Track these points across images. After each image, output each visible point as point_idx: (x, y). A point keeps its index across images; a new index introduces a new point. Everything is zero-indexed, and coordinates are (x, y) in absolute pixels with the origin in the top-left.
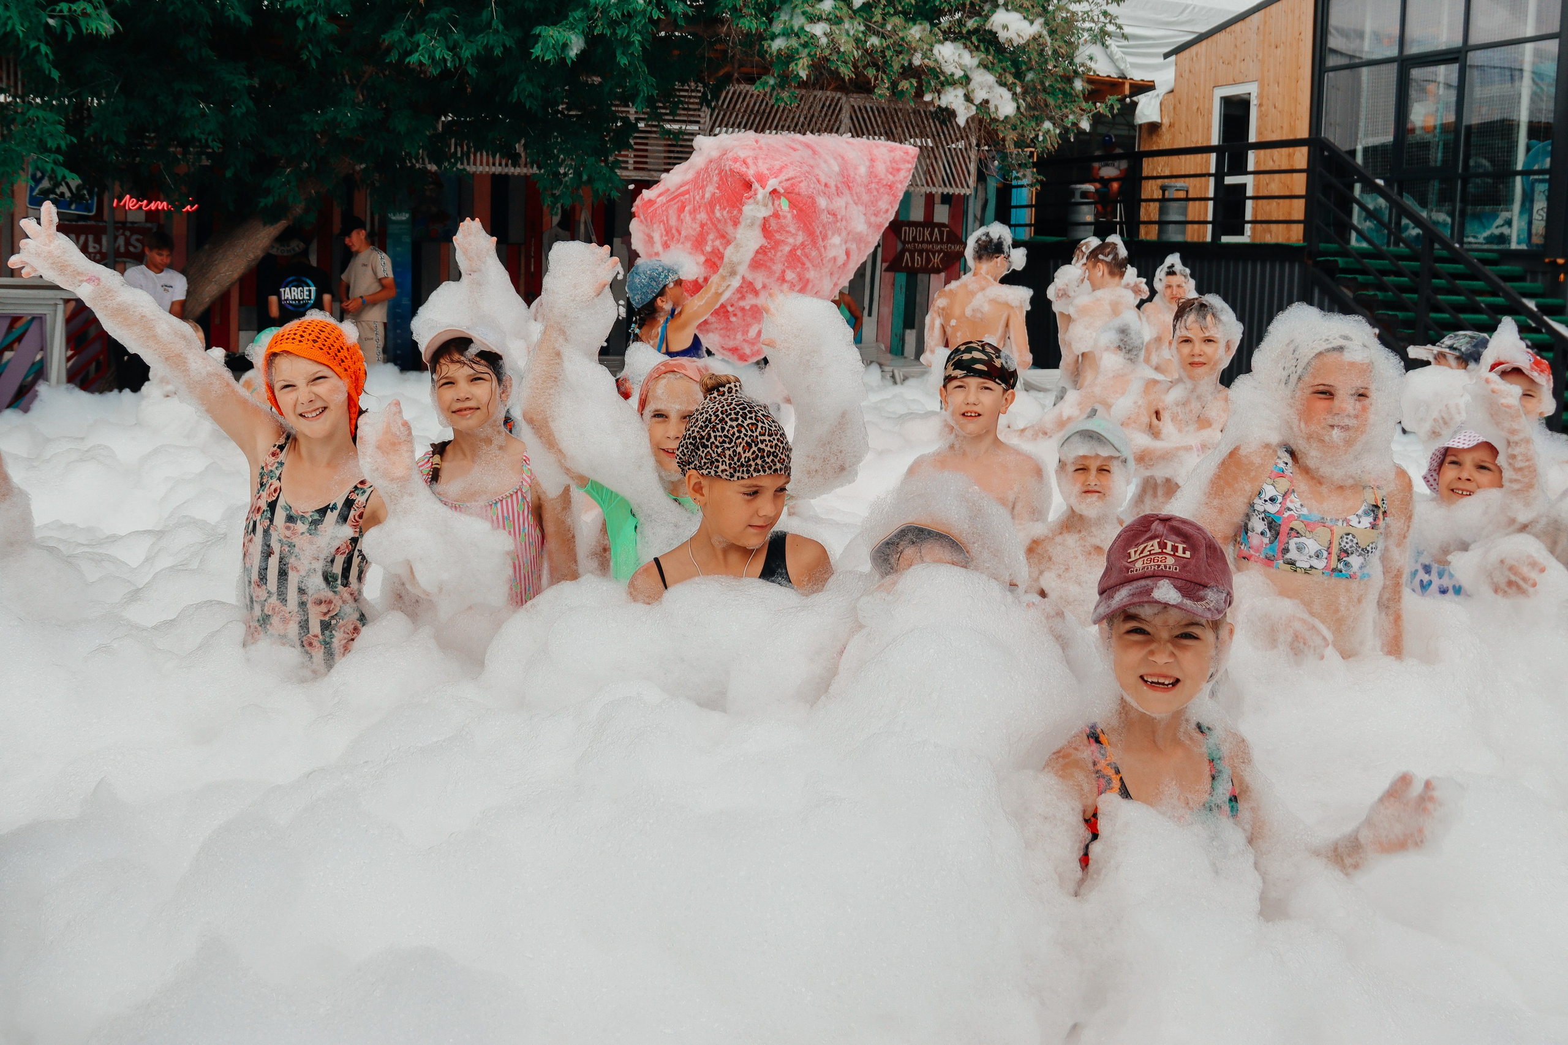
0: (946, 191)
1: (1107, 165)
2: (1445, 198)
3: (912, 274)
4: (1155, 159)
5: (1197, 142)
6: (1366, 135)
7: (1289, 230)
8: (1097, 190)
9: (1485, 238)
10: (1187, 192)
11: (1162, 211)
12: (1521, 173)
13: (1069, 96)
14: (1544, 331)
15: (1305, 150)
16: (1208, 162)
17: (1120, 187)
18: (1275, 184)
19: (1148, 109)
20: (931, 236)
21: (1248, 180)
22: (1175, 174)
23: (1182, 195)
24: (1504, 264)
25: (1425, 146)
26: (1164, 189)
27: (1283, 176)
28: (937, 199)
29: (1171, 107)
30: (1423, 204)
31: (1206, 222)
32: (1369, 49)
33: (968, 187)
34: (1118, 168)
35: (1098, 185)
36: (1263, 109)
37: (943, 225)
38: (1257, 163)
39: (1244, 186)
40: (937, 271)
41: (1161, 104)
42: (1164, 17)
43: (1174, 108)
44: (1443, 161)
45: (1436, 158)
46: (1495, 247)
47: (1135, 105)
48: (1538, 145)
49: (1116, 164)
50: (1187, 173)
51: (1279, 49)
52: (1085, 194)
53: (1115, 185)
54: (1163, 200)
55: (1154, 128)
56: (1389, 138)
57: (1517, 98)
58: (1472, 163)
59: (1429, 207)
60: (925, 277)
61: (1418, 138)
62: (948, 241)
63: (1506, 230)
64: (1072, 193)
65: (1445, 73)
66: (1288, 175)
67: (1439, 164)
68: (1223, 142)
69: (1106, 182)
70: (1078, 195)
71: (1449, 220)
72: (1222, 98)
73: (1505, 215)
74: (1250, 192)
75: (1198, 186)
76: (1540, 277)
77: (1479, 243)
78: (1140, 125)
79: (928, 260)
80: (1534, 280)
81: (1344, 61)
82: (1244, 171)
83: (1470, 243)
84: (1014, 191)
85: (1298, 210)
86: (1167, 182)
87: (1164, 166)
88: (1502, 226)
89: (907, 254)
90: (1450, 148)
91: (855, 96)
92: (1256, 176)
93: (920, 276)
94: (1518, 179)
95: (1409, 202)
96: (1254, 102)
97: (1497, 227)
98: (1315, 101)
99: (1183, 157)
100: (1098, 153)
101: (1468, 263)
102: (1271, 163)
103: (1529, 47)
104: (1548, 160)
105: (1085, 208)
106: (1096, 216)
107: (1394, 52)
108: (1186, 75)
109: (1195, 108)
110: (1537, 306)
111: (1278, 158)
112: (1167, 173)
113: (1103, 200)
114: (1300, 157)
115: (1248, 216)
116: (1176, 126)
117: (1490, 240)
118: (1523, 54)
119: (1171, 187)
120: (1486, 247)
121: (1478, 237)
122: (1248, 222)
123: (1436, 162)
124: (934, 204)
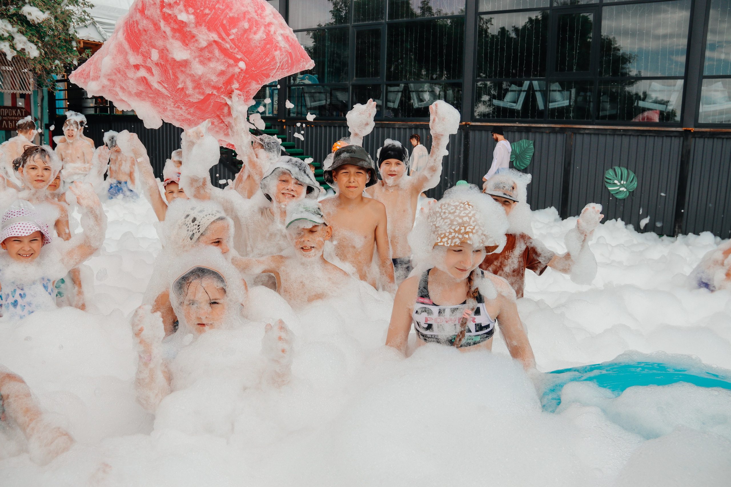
0: (21, 92)
12: (268, 86)
13: (70, 50)
20: (16, 114)
28: (18, 96)
33: (32, 90)
63: (264, 109)
73: (264, 102)
76: (277, 127)
80: (274, 128)
89: (4, 122)
93: (12, 132)
94: (267, 88)
105: (90, 100)
124: (16, 98)
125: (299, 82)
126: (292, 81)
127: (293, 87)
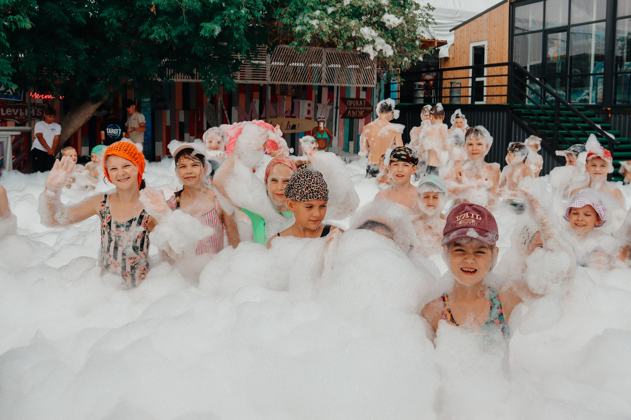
0: (365, 86)
1: (428, 74)
2: (562, 85)
3: (352, 119)
4: (447, 72)
5: (464, 64)
6: (531, 61)
7: (501, 99)
8: (424, 84)
9: (579, 101)
10: (461, 84)
11: (451, 92)
12: (592, 75)
13: (414, 47)
14: (604, 137)
15: (507, 67)
16: (468, 72)
17: (433, 83)
18: (495, 81)
19: (444, 52)
20: (359, 104)
21: (485, 79)
22: (455, 77)
23: (458, 86)
24: (587, 111)
25: (554, 64)
26: (451, 83)
27: (498, 77)
28: (361, 89)
29: (453, 51)
30: (554, 87)
31: (468, 96)
32: (531, 27)
33: (374, 84)
34: (433, 75)
35: (425, 82)
36: (490, 51)
37: (363, 99)
38: (488, 72)
39: (483, 82)
40: (362, 118)
41: (449, 50)
42: (449, 15)
43: (454, 51)
44: (561, 70)
45: (559, 69)
46: (583, 104)
47: (439, 50)
48: (599, 64)
49: (432, 74)
50: (460, 77)
51: (495, 28)
52: (420, 86)
53: (431, 82)
54: (451, 88)
55: (446, 59)
56: (540, 62)
57: (590, 46)
58: (573, 71)
59: (557, 89)
60: (357, 120)
61: (551, 62)
62: (366, 106)
63: (587, 97)
64: (415, 85)
65: (561, 36)
66: (500, 77)
67: (560, 72)
68: (474, 64)
69: (427, 81)
70: (417, 86)
71: (564, 94)
72: (473, 47)
73: (586, 91)
74: (485, 84)
75: (465, 82)
76: (601, 115)
77: (576, 102)
78: (441, 58)
79: (358, 113)
80: (599, 117)
81: (520, 32)
82: (483, 76)
83: (573, 102)
84: (391, 85)
85: (505, 90)
86: (452, 81)
87: (451, 74)
88: (586, 95)
89: (349, 111)
90: (564, 65)
91: (328, 48)
92: (488, 78)
93: (355, 120)
94: (591, 77)
95: (549, 86)
96: (486, 48)
97: (583, 96)
98: (510, 48)
99: (458, 71)
100: (424, 70)
101: (573, 110)
102: (493, 72)
103: (594, 25)
104: (603, 69)
105: (420, 92)
106: (425, 94)
107: (541, 28)
108: (459, 38)
109: (462, 51)
110: (601, 127)
111: (496, 70)
112: (452, 77)
113: (427, 88)
114: (505, 70)
115: (485, 94)
116: (455, 58)
117: (581, 101)
118: (592, 28)
119: (454, 82)
120: (579, 104)
121: (576, 100)
122: (485, 96)
123: (559, 71)
124: (360, 91)
125: (626, 70)
126: (619, 69)
127: (619, 75)
